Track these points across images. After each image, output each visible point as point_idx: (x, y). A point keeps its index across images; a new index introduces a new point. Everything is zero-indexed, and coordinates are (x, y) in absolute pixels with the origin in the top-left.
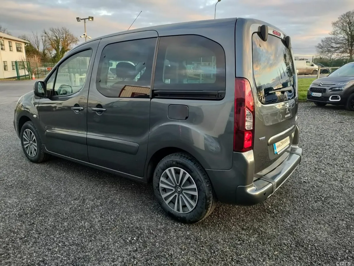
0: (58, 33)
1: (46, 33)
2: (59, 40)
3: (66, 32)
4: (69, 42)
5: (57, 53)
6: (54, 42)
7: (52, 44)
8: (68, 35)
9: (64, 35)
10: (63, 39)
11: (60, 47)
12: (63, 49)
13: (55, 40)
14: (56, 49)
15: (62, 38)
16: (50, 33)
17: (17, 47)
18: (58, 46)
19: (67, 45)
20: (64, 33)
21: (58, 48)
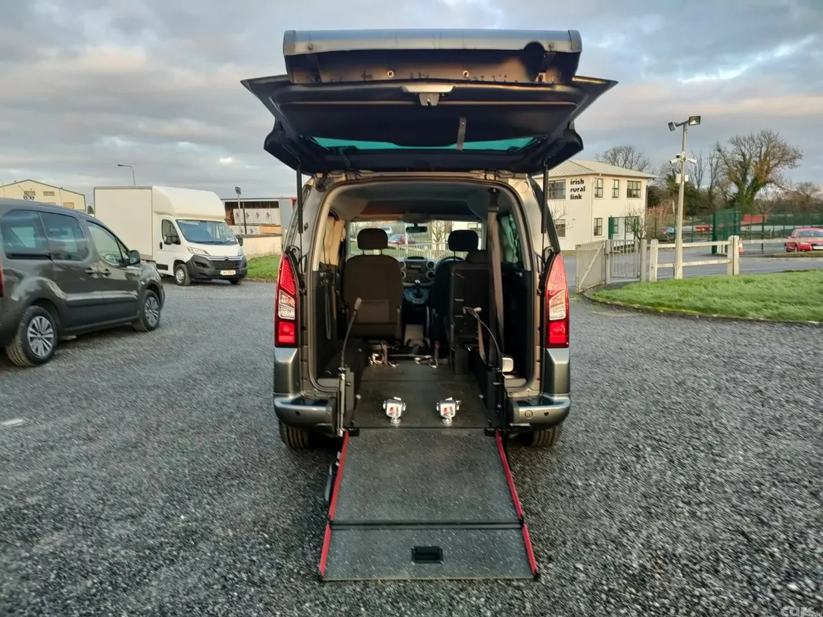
0: (748, 147)
1: (719, 150)
2: (749, 162)
3: (770, 141)
4: (772, 163)
5: (739, 193)
6: (737, 167)
7: (729, 173)
8: (774, 146)
9: (764, 149)
10: (760, 157)
11: (750, 178)
12: (755, 180)
13: (740, 163)
14: (737, 183)
15: (758, 155)
16: (730, 149)
17: (631, 188)
18: (744, 175)
19: (767, 172)
20: (764, 144)
21: (745, 180)
